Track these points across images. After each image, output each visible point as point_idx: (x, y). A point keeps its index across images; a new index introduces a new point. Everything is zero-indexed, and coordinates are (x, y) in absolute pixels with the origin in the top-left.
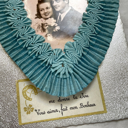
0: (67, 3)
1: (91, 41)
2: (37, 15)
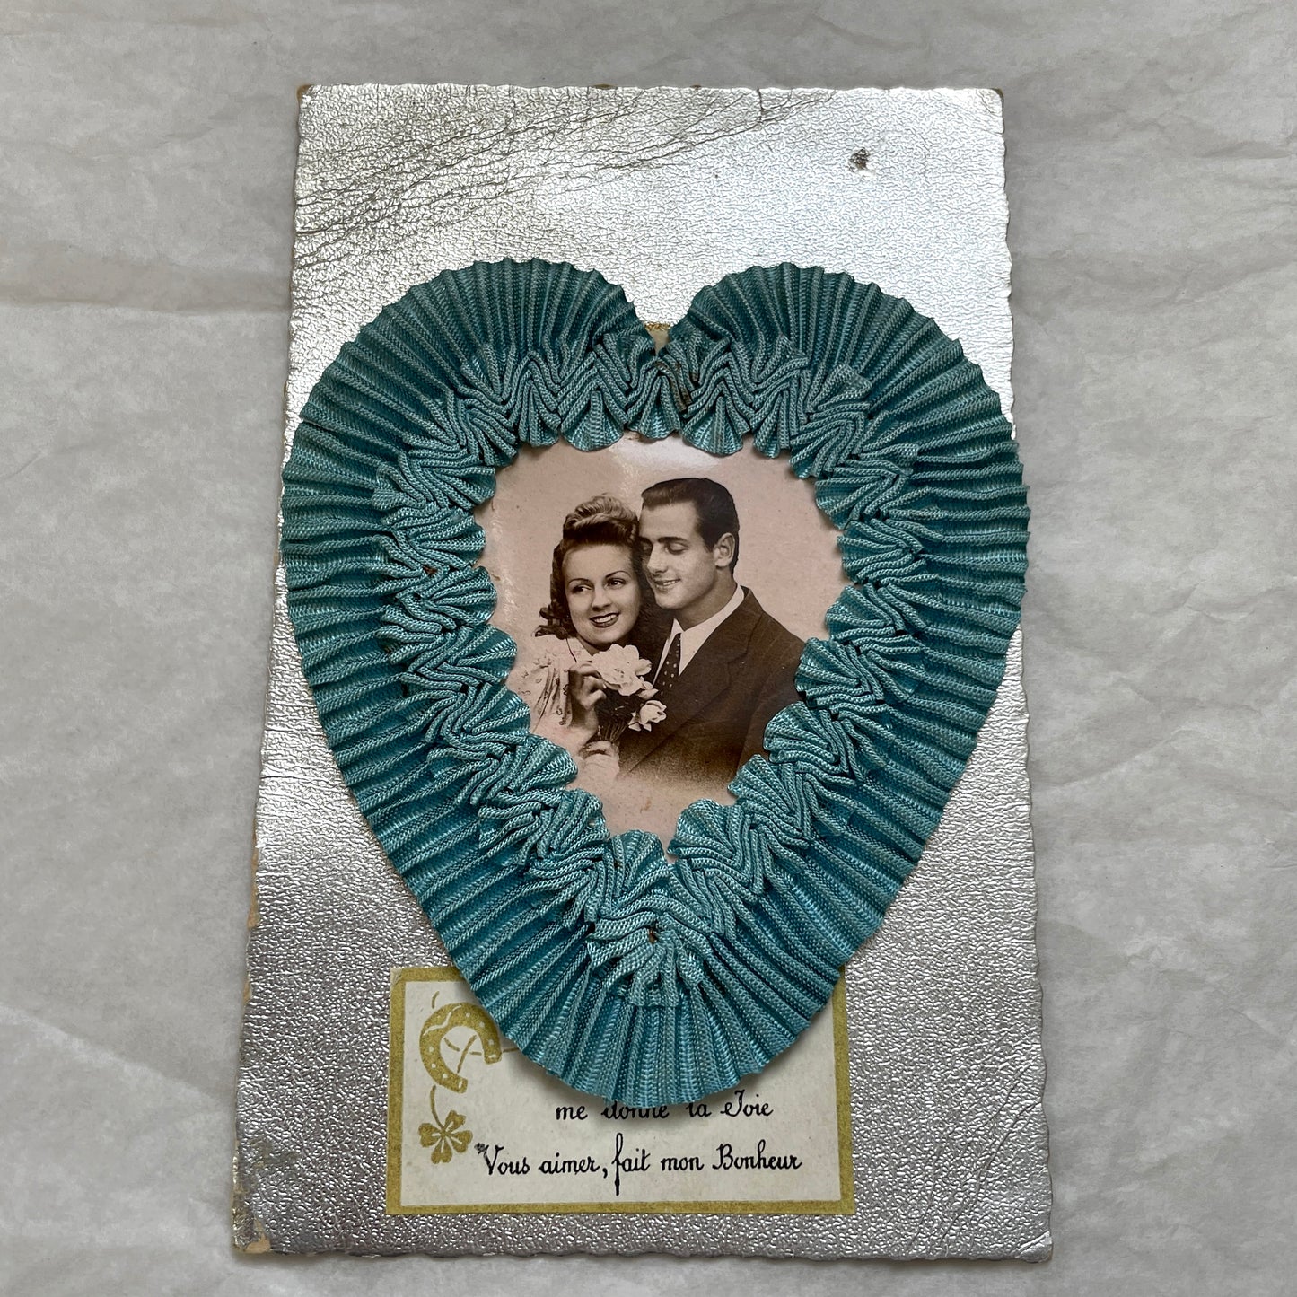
0: (724, 562)
1: (824, 816)
2: (552, 615)
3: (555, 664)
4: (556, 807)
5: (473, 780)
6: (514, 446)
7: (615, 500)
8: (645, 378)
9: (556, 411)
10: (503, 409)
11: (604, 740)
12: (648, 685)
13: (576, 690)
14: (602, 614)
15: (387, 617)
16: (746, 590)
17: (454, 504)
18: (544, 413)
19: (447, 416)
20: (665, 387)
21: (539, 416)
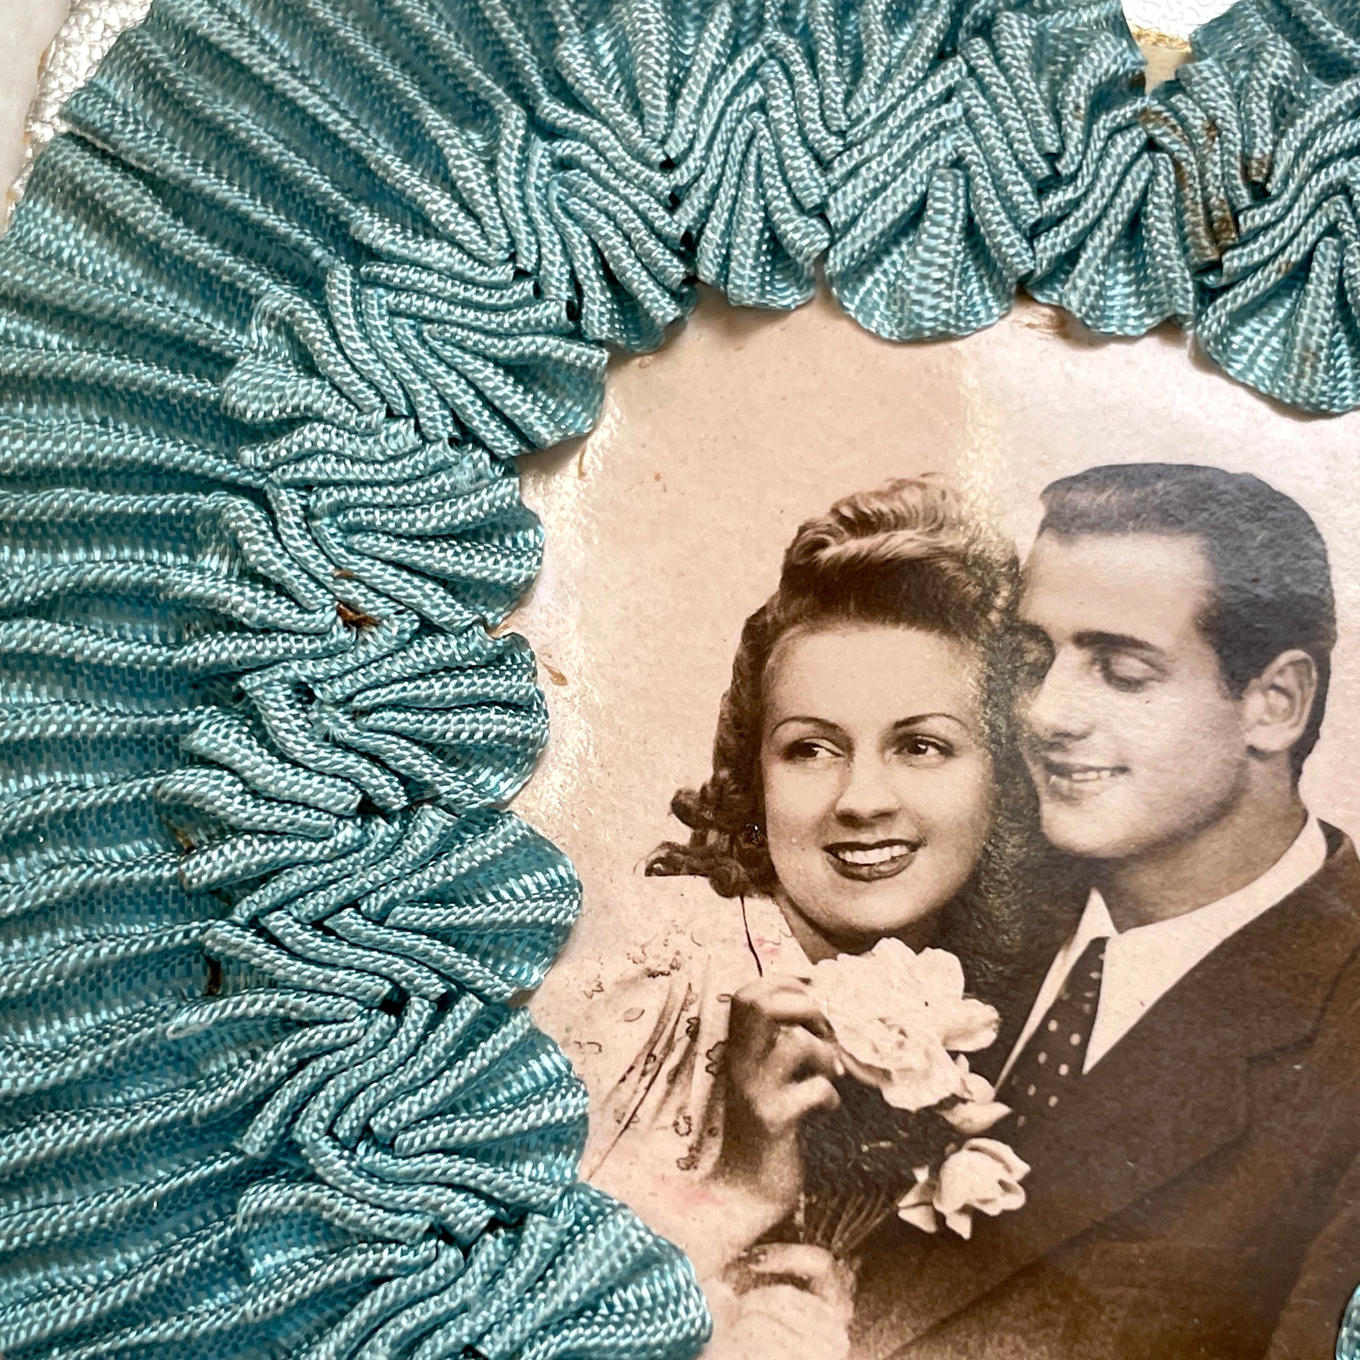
2: (708, 815)
3: (693, 971)
5: (369, 1306)
6: (676, 296)
7: (958, 498)
8: (1104, 153)
9: (820, 212)
10: (664, 183)
11: (811, 1241)
12: (980, 1087)
13: (748, 1065)
14: (865, 837)
15: (200, 741)
16: (1333, 836)
17: (465, 437)
18: (784, 210)
19: (493, 182)
20: (1164, 184)
21: (767, 219)
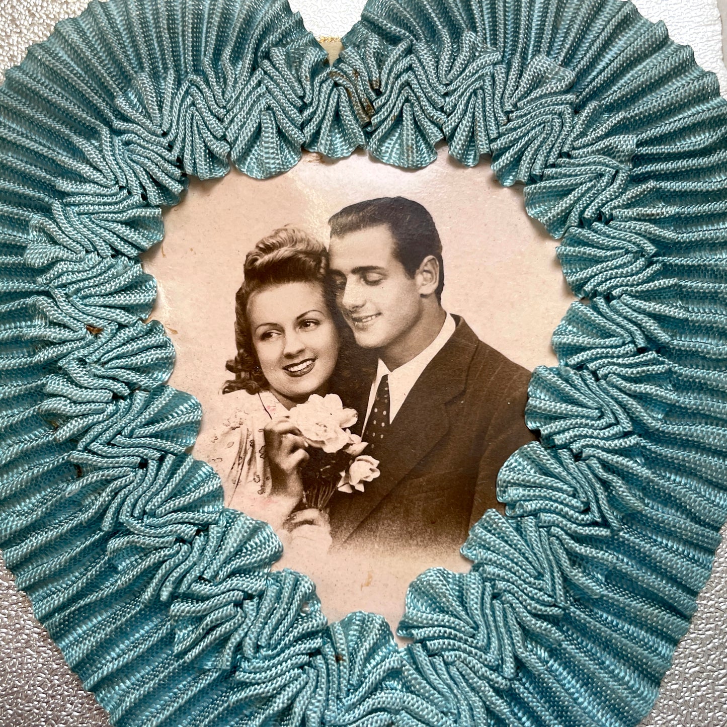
0: (429, 288)
1: (578, 576)
2: (240, 367)
3: (247, 424)
4: (261, 595)
5: (161, 572)
6: (180, 182)
7: (299, 231)
8: (320, 91)
9: (224, 138)
10: (165, 141)
11: (310, 507)
12: (356, 438)
13: (274, 451)
14: (296, 361)
15: (50, 388)
16: (457, 318)
17: (117, 253)
18: (211, 141)
19: (103, 157)
20: (344, 98)
21: (206, 146)
